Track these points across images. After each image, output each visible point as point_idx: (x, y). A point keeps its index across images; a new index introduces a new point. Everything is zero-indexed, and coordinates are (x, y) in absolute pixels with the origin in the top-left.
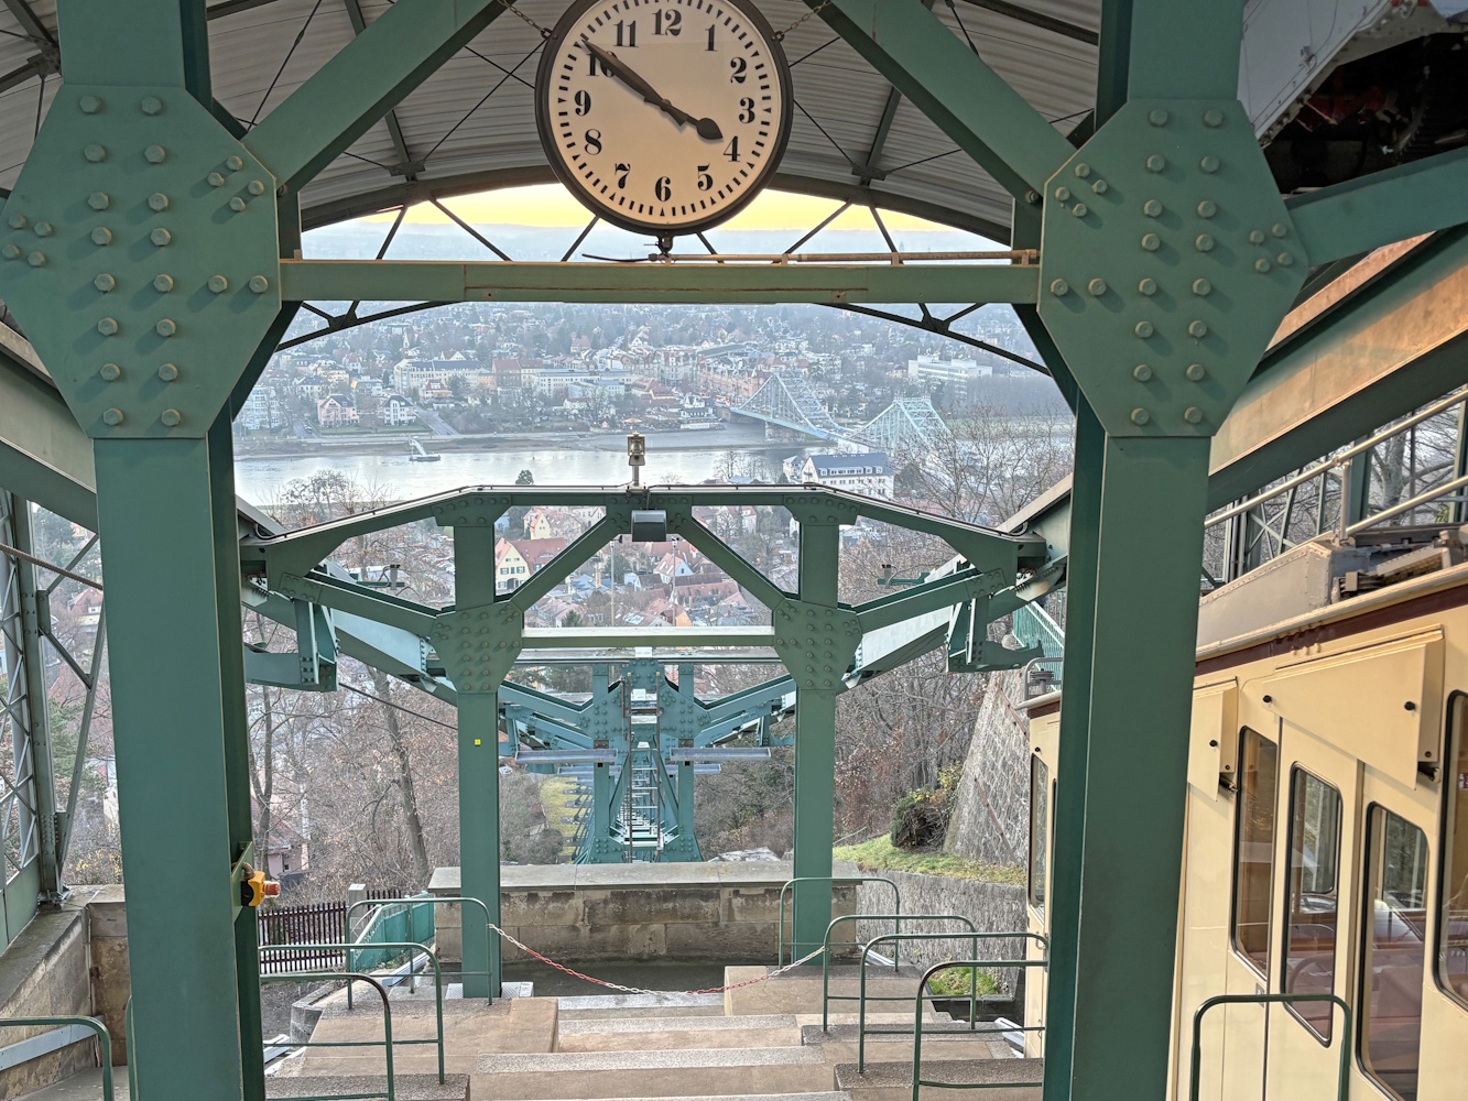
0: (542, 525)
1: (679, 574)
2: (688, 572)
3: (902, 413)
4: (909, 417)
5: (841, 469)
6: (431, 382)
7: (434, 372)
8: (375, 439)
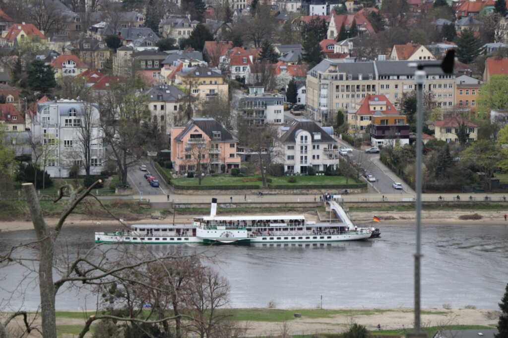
6: (370, 98)
7: (377, 83)
8: (266, 199)
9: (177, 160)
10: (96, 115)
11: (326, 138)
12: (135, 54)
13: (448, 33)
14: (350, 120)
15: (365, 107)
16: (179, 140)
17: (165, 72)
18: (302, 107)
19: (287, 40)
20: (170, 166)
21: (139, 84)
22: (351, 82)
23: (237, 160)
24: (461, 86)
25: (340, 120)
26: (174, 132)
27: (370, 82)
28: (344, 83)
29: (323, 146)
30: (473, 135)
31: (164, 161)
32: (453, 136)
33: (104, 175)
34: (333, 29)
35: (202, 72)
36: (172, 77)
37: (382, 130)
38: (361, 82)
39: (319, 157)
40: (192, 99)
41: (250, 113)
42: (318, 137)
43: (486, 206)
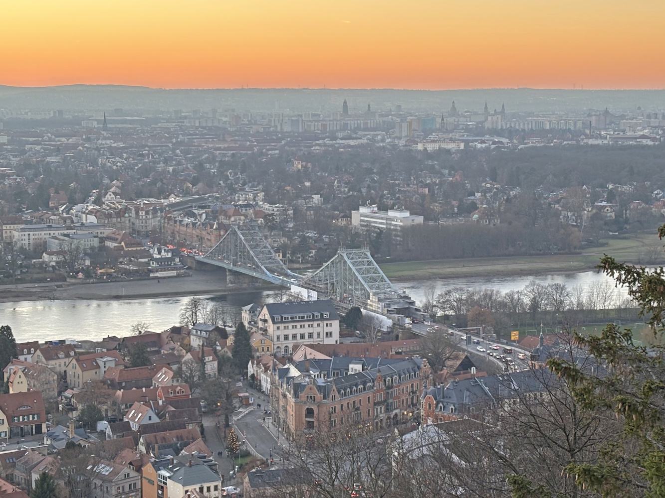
0: (20, 380)
1: (146, 422)
2: (156, 420)
3: (345, 262)
4: (351, 266)
5: (294, 315)
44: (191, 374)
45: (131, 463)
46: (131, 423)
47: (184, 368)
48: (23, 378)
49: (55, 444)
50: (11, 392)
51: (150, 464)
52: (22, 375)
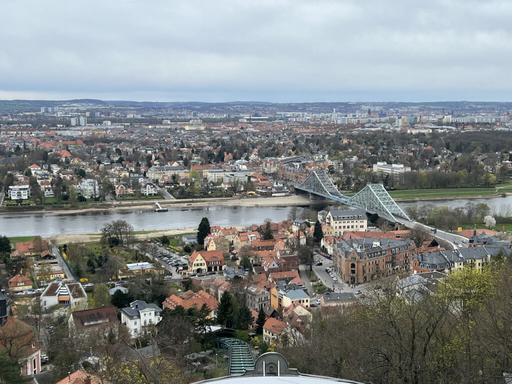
0: (212, 245)
1: (272, 267)
2: (276, 266)
4: (373, 192)
5: (343, 216)
6: (164, 176)
7: (166, 172)
8: (140, 202)
9: (117, 194)
10: (97, 183)
11: (154, 187)
12: (105, 165)
13: (181, 158)
14: (159, 181)
15: (163, 178)
16: (117, 188)
17: (113, 170)
18: (147, 178)
19: (142, 160)
20: (116, 194)
21: (107, 173)
22: (159, 172)
23: (132, 193)
24: (185, 172)
25: (157, 181)
26: (116, 186)
27: (164, 172)
28: (158, 172)
29: (153, 189)
30: (189, 184)
31: (114, 193)
32: (184, 185)
33: (99, 197)
34: (153, 157)
35: (122, 170)
36: (115, 171)
37: (167, 184)
38: (161, 172)
39: (153, 191)
40: (120, 177)
41: (135, 180)
42: (152, 186)
43: (193, 202)
44: (293, 244)
45: (265, 287)
46: (264, 267)
47: (289, 241)
48: (214, 244)
49: (229, 276)
50: (208, 250)
51: (275, 288)
52: (214, 243)
